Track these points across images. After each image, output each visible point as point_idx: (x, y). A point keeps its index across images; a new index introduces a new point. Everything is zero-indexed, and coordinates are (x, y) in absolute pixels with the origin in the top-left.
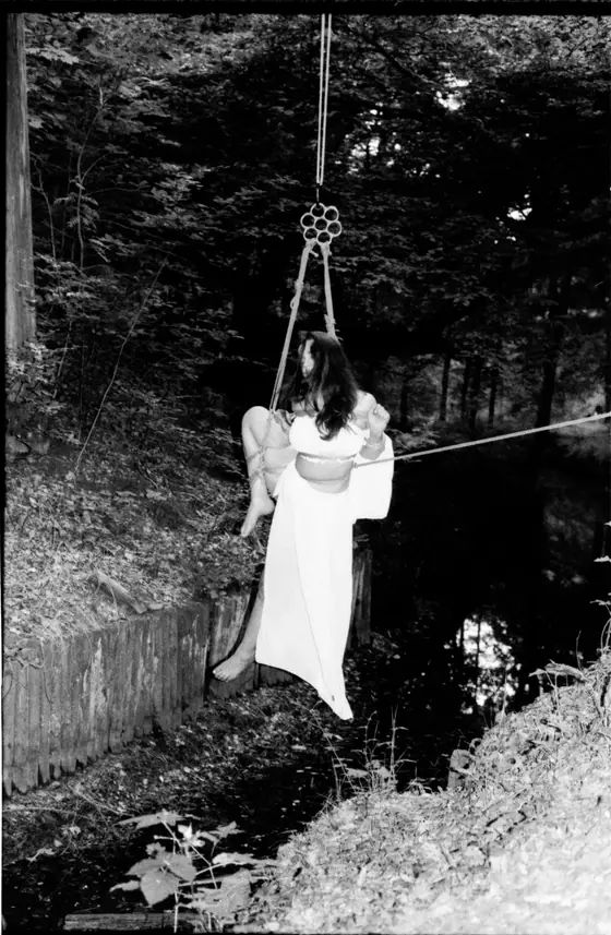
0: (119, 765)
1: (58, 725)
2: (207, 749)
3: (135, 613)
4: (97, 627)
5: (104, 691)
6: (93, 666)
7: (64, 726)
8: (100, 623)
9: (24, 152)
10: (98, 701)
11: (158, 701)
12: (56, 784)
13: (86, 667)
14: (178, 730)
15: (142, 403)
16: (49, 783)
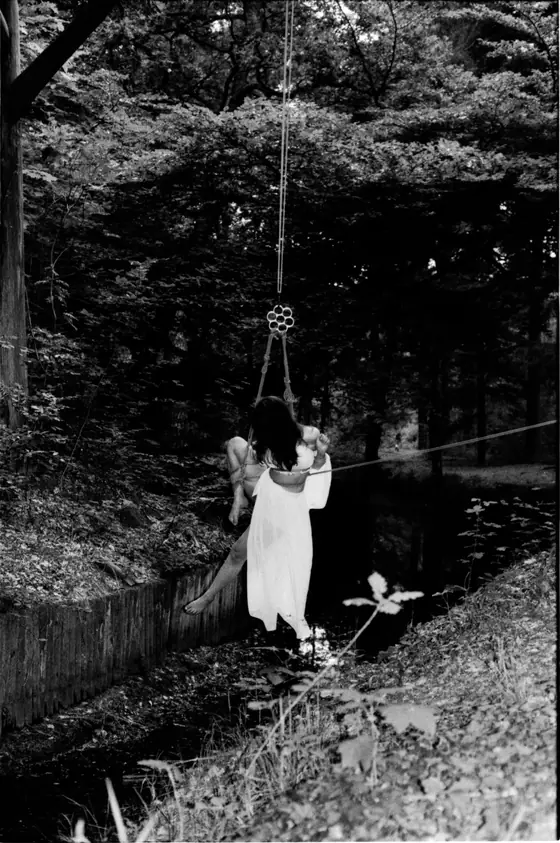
0: (122, 692)
1: (85, 662)
2: (176, 684)
3: (128, 584)
4: (107, 594)
5: (111, 640)
6: (106, 620)
7: (89, 662)
8: (109, 591)
9: (20, 249)
10: (108, 646)
11: (142, 649)
12: (85, 703)
13: (102, 621)
14: (154, 671)
15: (110, 435)
16: (80, 703)
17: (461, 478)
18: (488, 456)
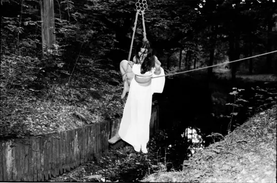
1: (65, 157)
3: (87, 123)
4: (76, 128)
5: (78, 147)
6: (75, 139)
7: (67, 157)
10: (76, 150)
11: (95, 150)
12: (64, 174)
13: (73, 140)
14: (101, 158)
15: (88, 62)
16: (62, 174)
17: (242, 79)
18: (253, 71)
